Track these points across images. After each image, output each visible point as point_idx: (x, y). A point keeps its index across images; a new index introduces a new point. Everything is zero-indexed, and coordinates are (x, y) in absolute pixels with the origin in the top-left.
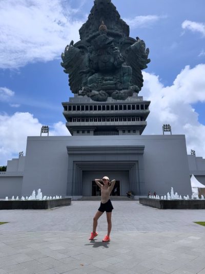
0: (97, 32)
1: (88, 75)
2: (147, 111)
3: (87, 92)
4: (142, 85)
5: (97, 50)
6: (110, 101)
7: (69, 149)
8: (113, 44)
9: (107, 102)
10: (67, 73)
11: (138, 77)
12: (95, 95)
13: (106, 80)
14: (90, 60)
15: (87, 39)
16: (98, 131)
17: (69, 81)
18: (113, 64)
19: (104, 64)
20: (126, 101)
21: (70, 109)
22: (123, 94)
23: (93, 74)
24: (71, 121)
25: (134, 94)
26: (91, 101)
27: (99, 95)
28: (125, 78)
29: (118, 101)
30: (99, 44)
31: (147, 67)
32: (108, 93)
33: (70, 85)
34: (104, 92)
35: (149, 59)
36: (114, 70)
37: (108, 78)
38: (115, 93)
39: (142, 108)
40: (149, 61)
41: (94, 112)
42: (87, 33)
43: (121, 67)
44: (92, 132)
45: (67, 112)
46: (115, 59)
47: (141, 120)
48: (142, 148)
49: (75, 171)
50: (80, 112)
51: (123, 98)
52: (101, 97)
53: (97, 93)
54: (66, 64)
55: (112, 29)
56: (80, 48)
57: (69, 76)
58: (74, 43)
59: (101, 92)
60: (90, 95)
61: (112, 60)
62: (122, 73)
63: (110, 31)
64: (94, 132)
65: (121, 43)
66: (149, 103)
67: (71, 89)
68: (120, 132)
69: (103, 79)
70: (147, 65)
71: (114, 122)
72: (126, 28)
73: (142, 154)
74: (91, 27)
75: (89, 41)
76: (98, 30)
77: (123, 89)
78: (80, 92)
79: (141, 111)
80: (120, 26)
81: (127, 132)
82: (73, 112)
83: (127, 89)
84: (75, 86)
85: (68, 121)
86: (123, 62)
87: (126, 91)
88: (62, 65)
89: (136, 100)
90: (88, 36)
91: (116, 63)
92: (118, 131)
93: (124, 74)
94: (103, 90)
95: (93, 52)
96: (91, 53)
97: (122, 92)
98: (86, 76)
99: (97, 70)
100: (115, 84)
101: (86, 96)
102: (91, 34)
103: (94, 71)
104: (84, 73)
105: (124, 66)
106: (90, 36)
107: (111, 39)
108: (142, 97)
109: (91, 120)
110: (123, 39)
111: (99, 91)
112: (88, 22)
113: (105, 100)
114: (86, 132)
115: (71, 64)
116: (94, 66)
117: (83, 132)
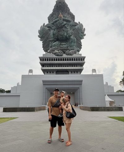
0: (58, 19)
1: (53, 42)
2: (84, 61)
3: (52, 51)
4: (81, 48)
5: (58, 29)
6: (65, 56)
7: (44, 81)
8: (66, 25)
9: (63, 57)
10: (41, 41)
11: (79, 44)
12: (56, 53)
13: (62, 45)
14: (54, 34)
15: (52, 22)
16: (58, 72)
17: (43, 45)
18: (66, 36)
19: (61, 37)
20: (73, 56)
21: (43, 60)
22: (71, 53)
23: (55, 41)
24: (44, 67)
25: (77, 53)
26: (54, 56)
27: (59, 53)
28: (72, 44)
29: (69, 56)
30: (58, 25)
31: (84, 38)
32: (63, 52)
33: (43, 47)
34: (61, 51)
35: (85, 34)
36: (66, 39)
37: (63, 44)
38: (67, 52)
39: (81, 60)
40: (85, 35)
41: (56, 62)
42: (52, 19)
43: (70, 38)
44: (55, 73)
45: (42, 62)
46: (67, 34)
47: (81, 66)
48: (81, 81)
49: (47, 93)
50: (49, 62)
52: (60, 54)
53: (57, 51)
54: (41, 36)
55: (65, 17)
56: (48, 27)
57: (43, 43)
58: (45, 25)
59: (59, 51)
60: (54, 53)
61: (65, 34)
62: (71, 42)
63: (64, 18)
64: (56, 72)
65: (70, 25)
66: (85, 57)
67: (44, 49)
68: (70, 73)
69: (61, 44)
70: (84, 37)
71: (67, 67)
72: (73, 17)
73: (81, 84)
74: (54, 16)
75: (53, 24)
76: (58, 18)
77: (72, 50)
78: (49, 51)
79: (80, 62)
80: (69, 16)
81: (73, 73)
82: (45, 62)
83: (74, 50)
84: (45, 48)
85: (42, 67)
86: (71, 36)
87: (73, 51)
88: (39, 36)
89: (78, 56)
90: (53, 21)
91: (68, 35)
92: (69, 72)
93: (72, 42)
94: (61, 50)
95: (56, 30)
96: (54, 30)
97: (71, 51)
98: (52, 43)
99: (58, 40)
100: (67, 47)
101: (51, 53)
102: (54, 20)
103: (56, 40)
104: (51, 41)
105: (72, 37)
106: (54, 21)
107: (65, 22)
108: (81, 54)
109: (54, 66)
110: (71, 23)
111: (58, 51)
112: (52, 13)
113: (62, 55)
114: (52, 72)
115: (43, 36)
116: (56, 37)
117: (50, 72)
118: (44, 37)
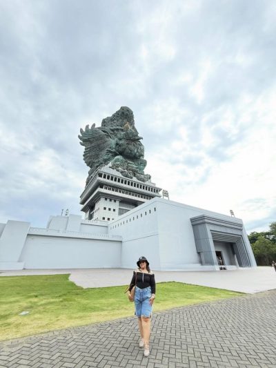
0: (121, 128)
6: (135, 179)
10: (83, 145)
12: (122, 172)
13: (130, 163)
14: (117, 144)
18: (135, 154)
19: (129, 151)
20: (145, 183)
21: (104, 177)
22: (144, 178)
23: (118, 155)
24: (102, 188)
25: (149, 180)
26: (120, 175)
27: (128, 174)
28: (141, 166)
32: (134, 174)
34: (131, 172)
36: (135, 158)
38: (137, 175)
45: (103, 179)
50: (117, 183)
51: (144, 181)
52: (130, 175)
56: (104, 131)
57: (86, 149)
58: (96, 127)
61: (136, 151)
62: (139, 163)
64: (120, 202)
66: (159, 189)
69: (126, 162)
74: (115, 121)
75: (112, 130)
82: (107, 181)
88: (80, 137)
89: (152, 185)
90: (112, 126)
94: (130, 170)
96: (120, 139)
99: (121, 153)
101: (115, 170)
102: (115, 126)
104: (110, 152)
111: (124, 169)
113: (131, 178)
114: (113, 201)
115: (91, 140)
116: (120, 150)
117: (111, 200)
118: (91, 142)
